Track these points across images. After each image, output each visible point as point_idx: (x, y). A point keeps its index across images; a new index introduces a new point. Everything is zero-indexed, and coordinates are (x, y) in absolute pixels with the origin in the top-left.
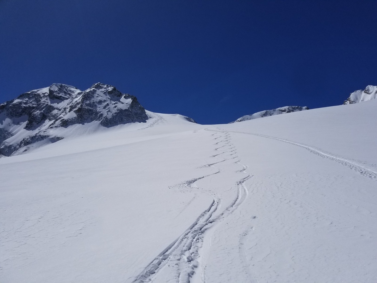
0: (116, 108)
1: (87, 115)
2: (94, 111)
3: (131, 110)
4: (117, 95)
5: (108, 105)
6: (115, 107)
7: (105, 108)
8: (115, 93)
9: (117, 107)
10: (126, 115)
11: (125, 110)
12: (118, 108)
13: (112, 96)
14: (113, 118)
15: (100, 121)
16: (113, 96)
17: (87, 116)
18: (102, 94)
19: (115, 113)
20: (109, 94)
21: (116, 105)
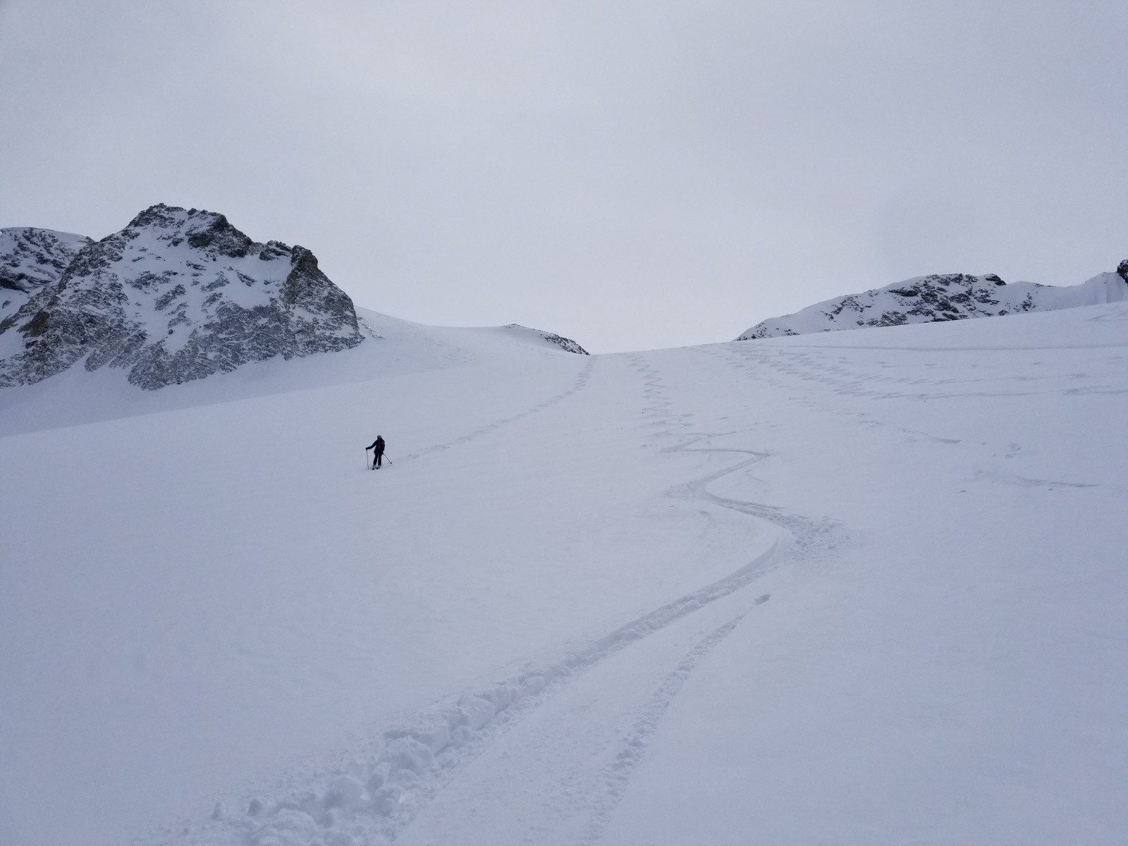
0: (216, 305)
1: (75, 343)
2: (112, 321)
3: (283, 310)
4: (229, 251)
5: (179, 290)
6: (212, 299)
7: (162, 303)
8: (221, 241)
9: (221, 300)
10: (258, 335)
11: (256, 308)
12: (223, 303)
13: (207, 256)
14: (196, 350)
15: (129, 369)
16: (212, 254)
17: (71, 347)
18: (161, 248)
19: (207, 327)
20: (196, 247)
21: (217, 290)
